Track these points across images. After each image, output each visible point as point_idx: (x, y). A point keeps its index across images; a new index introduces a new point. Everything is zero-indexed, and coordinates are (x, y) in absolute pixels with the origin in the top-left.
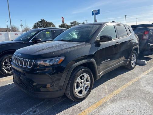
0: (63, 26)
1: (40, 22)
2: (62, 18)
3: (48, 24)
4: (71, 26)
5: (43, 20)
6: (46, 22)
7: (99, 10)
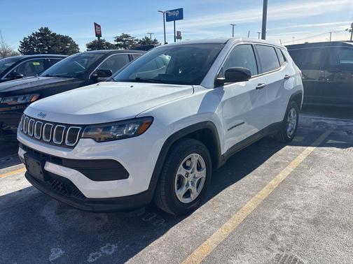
0: (97, 45)
1: (37, 35)
2: (96, 24)
3: (59, 40)
4: (117, 45)
5: (46, 30)
6: (54, 34)
7: (181, 10)
